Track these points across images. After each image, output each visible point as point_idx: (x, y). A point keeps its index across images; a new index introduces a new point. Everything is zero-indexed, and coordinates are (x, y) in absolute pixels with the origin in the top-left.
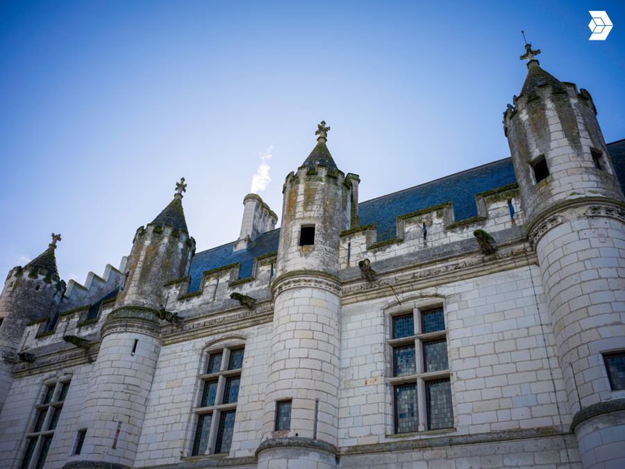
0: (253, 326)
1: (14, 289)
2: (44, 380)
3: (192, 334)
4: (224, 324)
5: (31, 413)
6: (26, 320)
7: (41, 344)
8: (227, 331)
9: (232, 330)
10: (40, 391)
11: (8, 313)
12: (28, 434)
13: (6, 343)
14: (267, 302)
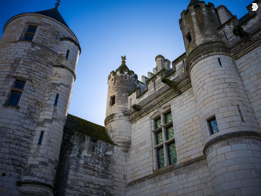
1: (115, 81)
2: (151, 117)
5: (151, 135)
6: (127, 93)
7: (141, 99)
10: (151, 123)
11: (117, 92)
12: (154, 147)
13: (121, 106)
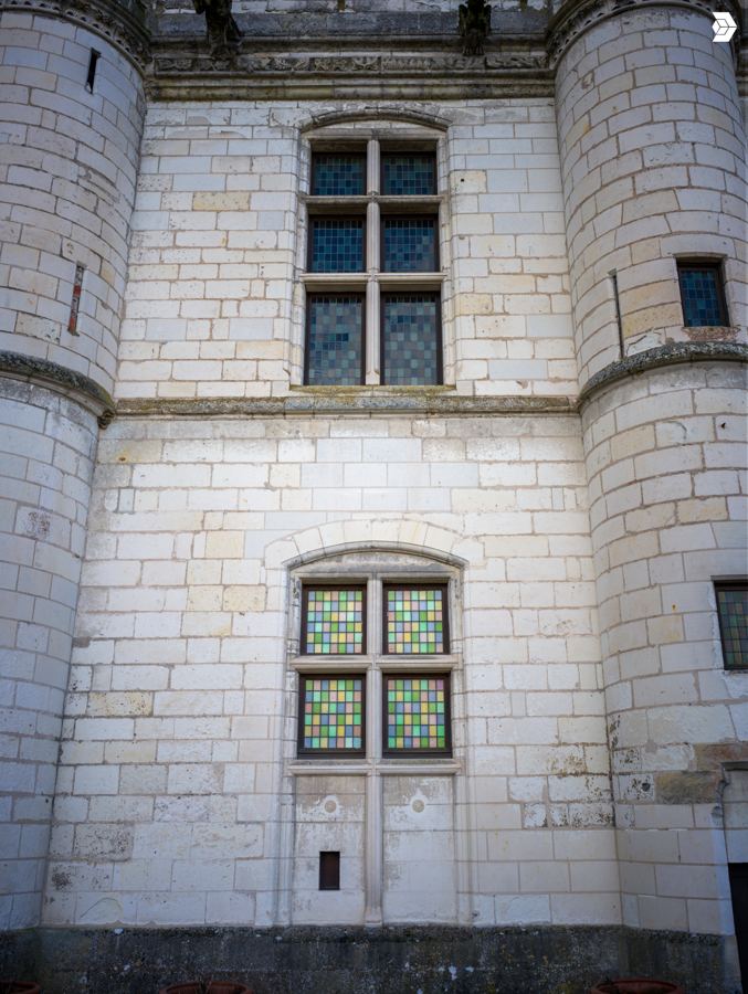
0: (466, 97)
3: (266, 83)
4: (379, 76)
8: (382, 97)
9: (401, 97)
14: (522, 42)
